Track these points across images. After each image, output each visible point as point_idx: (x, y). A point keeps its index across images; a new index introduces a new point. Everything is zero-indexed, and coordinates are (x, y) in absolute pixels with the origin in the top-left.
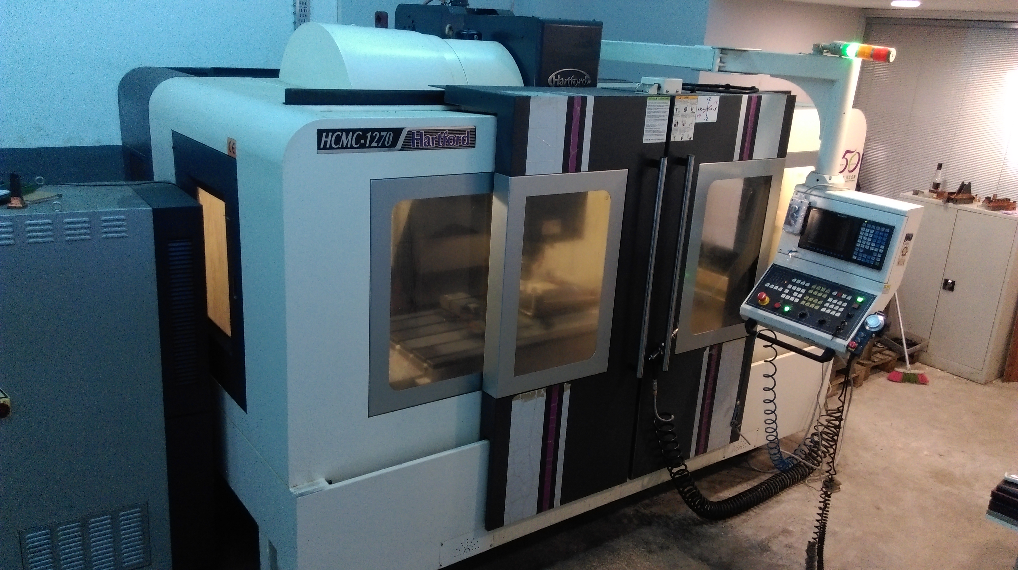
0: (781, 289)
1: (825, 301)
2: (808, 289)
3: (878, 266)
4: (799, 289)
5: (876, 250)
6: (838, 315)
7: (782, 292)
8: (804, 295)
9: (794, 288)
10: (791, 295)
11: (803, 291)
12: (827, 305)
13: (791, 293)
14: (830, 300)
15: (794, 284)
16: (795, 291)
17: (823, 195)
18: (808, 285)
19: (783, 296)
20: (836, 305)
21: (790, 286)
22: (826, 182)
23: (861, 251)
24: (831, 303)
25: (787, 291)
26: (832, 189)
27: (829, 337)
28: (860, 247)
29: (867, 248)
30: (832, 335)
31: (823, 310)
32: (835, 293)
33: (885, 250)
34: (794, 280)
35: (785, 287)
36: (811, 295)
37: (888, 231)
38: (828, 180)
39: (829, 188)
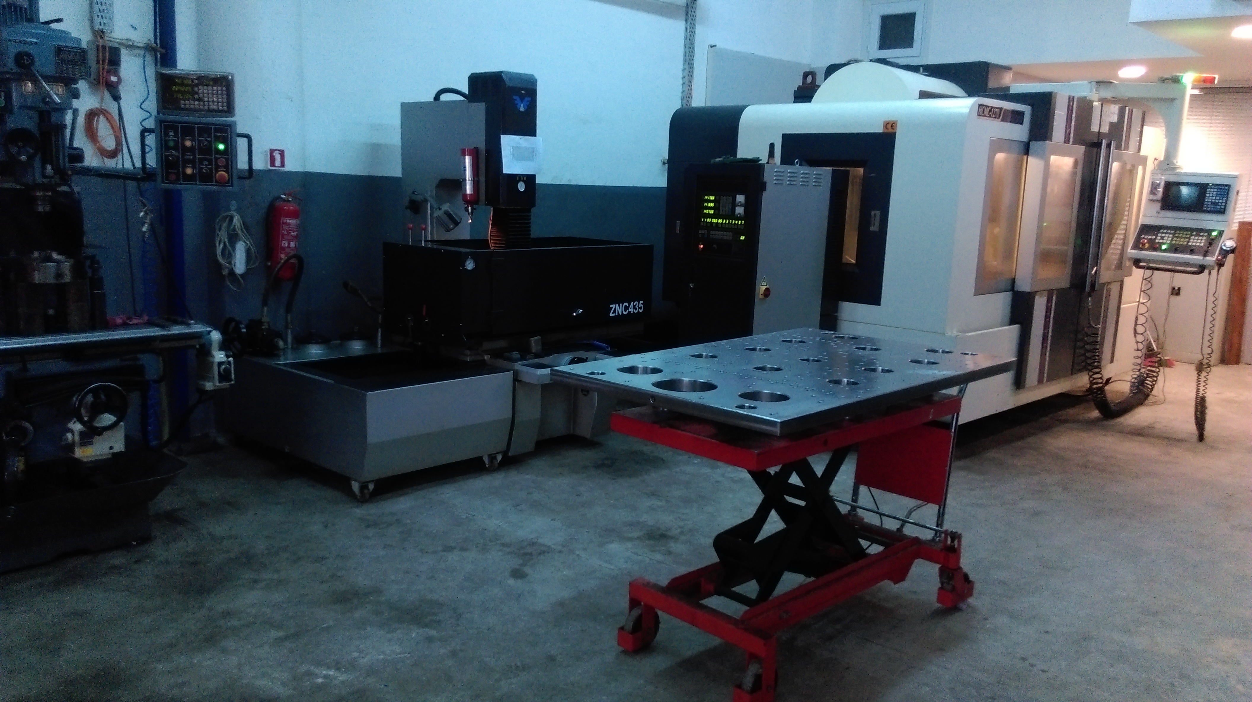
0: (1154, 237)
1: (1189, 238)
2: (1174, 234)
3: (1222, 212)
4: (1167, 235)
5: (1221, 201)
6: (1202, 244)
7: (1156, 239)
8: (1173, 238)
9: (1163, 235)
10: (1163, 240)
11: (1171, 236)
12: (1191, 240)
13: (1162, 238)
14: (1193, 237)
15: (1163, 233)
16: (1165, 237)
17: (1174, 173)
18: (1173, 232)
19: (1157, 241)
20: (1198, 239)
21: (1160, 235)
22: (1175, 165)
23: (1210, 203)
24: (1194, 239)
25: (1159, 238)
26: (1179, 169)
27: (1201, 258)
28: (1208, 202)
29: (1213, 201)
30: (1203, 256)
31: (1190, 244)
32: (1194, 233)
33: (1227, 200)
34: (1162, 231)
35: (1157, 236)
36: (1177, 237)
37: (1227, 188)
38: (1175, 163)
39: (1177, 169)
